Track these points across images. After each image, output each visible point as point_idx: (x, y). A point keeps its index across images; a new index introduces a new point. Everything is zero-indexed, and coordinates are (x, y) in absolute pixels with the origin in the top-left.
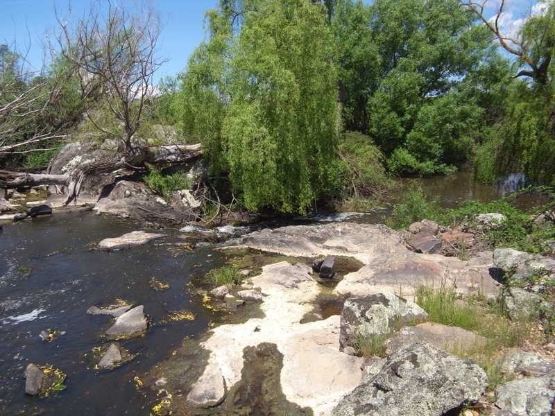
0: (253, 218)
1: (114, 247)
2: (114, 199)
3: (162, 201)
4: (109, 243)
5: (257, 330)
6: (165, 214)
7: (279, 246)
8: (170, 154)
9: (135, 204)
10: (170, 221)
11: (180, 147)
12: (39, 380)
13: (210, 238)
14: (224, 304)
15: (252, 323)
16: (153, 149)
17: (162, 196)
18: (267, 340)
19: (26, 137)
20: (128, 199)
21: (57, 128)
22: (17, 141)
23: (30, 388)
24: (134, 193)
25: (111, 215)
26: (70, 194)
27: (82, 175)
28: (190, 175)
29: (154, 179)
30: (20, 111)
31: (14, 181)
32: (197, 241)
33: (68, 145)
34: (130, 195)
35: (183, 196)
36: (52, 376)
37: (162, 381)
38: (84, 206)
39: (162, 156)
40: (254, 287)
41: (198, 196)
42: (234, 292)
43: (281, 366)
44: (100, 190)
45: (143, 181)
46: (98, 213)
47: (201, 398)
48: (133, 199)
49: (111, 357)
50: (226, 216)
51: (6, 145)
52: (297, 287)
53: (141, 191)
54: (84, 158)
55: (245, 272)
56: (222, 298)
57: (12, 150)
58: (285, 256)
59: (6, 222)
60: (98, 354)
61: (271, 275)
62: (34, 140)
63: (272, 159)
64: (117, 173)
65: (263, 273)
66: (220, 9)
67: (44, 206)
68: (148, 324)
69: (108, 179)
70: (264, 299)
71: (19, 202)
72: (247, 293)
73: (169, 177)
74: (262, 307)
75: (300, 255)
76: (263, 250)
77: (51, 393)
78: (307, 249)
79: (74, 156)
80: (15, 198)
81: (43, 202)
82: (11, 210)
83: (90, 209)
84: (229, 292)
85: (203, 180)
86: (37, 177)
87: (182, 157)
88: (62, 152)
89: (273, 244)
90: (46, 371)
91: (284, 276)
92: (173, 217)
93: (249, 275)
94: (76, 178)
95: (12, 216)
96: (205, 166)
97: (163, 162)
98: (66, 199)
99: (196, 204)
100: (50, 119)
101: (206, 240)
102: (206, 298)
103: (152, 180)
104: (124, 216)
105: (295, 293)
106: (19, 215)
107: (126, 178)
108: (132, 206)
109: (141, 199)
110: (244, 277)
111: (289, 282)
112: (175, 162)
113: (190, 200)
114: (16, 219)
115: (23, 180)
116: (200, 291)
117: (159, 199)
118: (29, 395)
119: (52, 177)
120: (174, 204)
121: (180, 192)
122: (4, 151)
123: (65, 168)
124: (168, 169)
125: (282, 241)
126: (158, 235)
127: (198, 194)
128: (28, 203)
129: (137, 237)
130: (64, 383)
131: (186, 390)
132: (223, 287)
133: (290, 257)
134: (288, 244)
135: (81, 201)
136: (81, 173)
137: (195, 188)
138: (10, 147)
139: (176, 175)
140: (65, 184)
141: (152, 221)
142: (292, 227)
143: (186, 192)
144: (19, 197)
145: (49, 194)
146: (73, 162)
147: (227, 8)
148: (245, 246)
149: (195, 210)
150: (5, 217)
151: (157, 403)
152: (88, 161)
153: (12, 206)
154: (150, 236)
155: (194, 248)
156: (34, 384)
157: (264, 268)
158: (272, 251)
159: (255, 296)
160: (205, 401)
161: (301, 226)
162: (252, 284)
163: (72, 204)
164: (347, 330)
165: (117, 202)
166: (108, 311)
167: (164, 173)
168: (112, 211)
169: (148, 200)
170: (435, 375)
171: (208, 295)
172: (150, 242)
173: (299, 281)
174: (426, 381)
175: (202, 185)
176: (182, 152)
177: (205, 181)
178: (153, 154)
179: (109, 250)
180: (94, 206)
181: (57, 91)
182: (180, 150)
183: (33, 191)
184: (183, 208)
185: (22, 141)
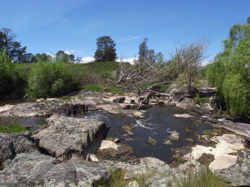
0: (236, 118)
1: (178, 117)
2: (182, 103)
3: (199, 106)
4: (177, 115)
5: (211, 150)
6: (199, 111)
7: (234, 129)
8: (204, 90)
9: (189, 105)
10: (200, 113)
11: (208, 88)
13: (211, 121)
14: (204, 141)
15: (210, 148)
16: (198, 88)
17: (199, 104)
18: (212, 154)
19: (162, 81)
20: (187, 104)
21: (170, 79)
22: (159, 82)
23: (149, 142)
24: (189, 102)
25: (180, 108)
26: (170, 100)
27: (174, 95)
28: (211, 98)
29: (197, 98)
30: (161, 74)
31: (156, 95)
32: (205, 121)
33: (172, 85)
34: (188, 103)
35: (207, 105)
36: (154, 141)
37: (178, 151)
38: (174, 104)
39: (201, 91)
40: (217, 139)
41: (212, 107)
42: (209, 138)
43: (213, 161)
44: (179, 100)
45: (193, 98)
46: (177, 106)
47: (185, 158)
48: (188, 104)
49: (168, 142)
50: (223, 115)
52: (233, 143)
53: (192, 102)
54: (176, 89)
55: (216, 134)
56: (204, 139)
57: (158, 85)
58: (236, 133)
60: (165, 141)
61: (225, 137)
62: (164, 82)
63: (244, 96)
64: (185, 95)
65: (222, 136)
66: (229, 39)
67: (163, 102)
68: (179, 138)
69: (182, 97)
70: (218, 143)
71: (157, 100)
72: (213, 140)
73: (202, 98)
74: (216, 145)
75: (243, 134)
76: (228, 129)
77: (153, 145)
78: (246, 133)
79: (173, 88)
81: (163, 101)
83: (175, 105)
84: (207, 138)
85: (215, 100)
86: (162, 94)
87: (208, 92)
88: (170, 87)
89: (232, 128)
91: (230, 139)
92: (201, 112)
93: (217, 135)
94: (172, 95)
95: (154, 104)
96: (217, 96)
97: (201, 93)
98: (168, 101)
99: (211, 109)
100: (169, 77)
101: (208, 121)
102: (199, 137)
103: (196, 99)
104: (185, 109)
105: (232, 145)
106: (156, 103)
107: (188, 97)
108: (187, 106)
109: (191, 104)
110: (214, 135)
111: (230, 141)
112: (206, 93)
113: (209, 107)
114: (155, 105)
115: (158, 94)
116: (198, 135)
117: (197, 105)
118: (149, 143)
119: (166, 94)
120: (203, 108)
121: (206, 104)
122: (155, 85)
123: (170, 92)
124: (203, 95)
125: (236, 128)
126: (192, 116)
127: (213, 105)
128: (159, 101)
129: (186, 116)
130: (156, 144)
131: (182, 155)
132: (206, 136)
133: (238, 134)
134: (238, 129)
135: (172, 102)
136: (174, 94)
137: (212, 103)
139: (205, 98)
140: (169, 97)
141: (193, 112)
142: (242, 124)
143: (208, 104)
145: (165, 99)
146: (173, 90)
147: (232, 38)
148: (221, 126)
149: (210, 111)
150: (153, 103)
151: (174, 155)
152: (177, 91)
153: (155, 101)
154: (190, 116)
155: (203, 123)
156: (150, 141)
157: (224, 135)
158: (231, 130)
159: (215, 141)
160: (186, 159)
161: (247, 124)
162: (216, 138)
163: (170, 102)
164: (239, 159)
165: (183, 104)
166: (171, 133)
167: (201, 97)
168: (181, 106)
169: (193, 105)
170: (246, 171)
171: (200, 137)
172: (189, 118)
173: (235, 142)
174: (242, 172)
175: (214, 103)
176: (209, 90)
177: (216, 101)
178: (198, 90)
179: (176, 118)
180: (176, 104)
181: (172, 68)
182: (208, 89)
183: (161, 97)
184: (206, 109)
185: (161, 82)
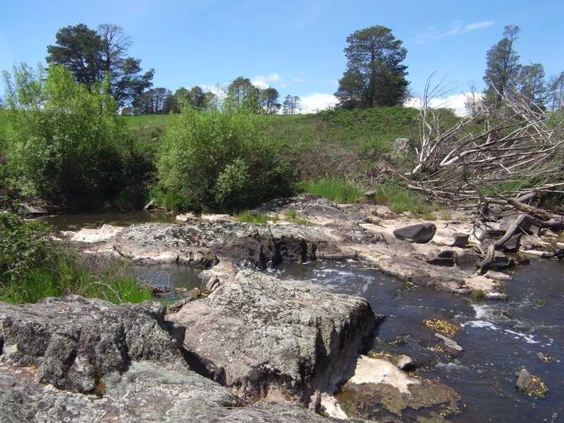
12: (528, 383)
22: (560, 180)
23: (519, 383)
31: (549, 222)
36: (537, 385)
51: (549, 183)
57: (554, 188)
59: (534, 256)
71: (550, 241)
77: (533, 395)
80: (546, 236)
82: (540, 247)
90: (534, 380)
95: (540, 253)
106: (547, 253)
114: (544, 256)
115: (558, 222)
118: (517, 387)
122: (545, 189)
128: (558, 243)
130: (545, 394)
138: (552, 185)
144: (551, 236)
150: (534, 252)
153: (542, 243)
156: (523, 383)
